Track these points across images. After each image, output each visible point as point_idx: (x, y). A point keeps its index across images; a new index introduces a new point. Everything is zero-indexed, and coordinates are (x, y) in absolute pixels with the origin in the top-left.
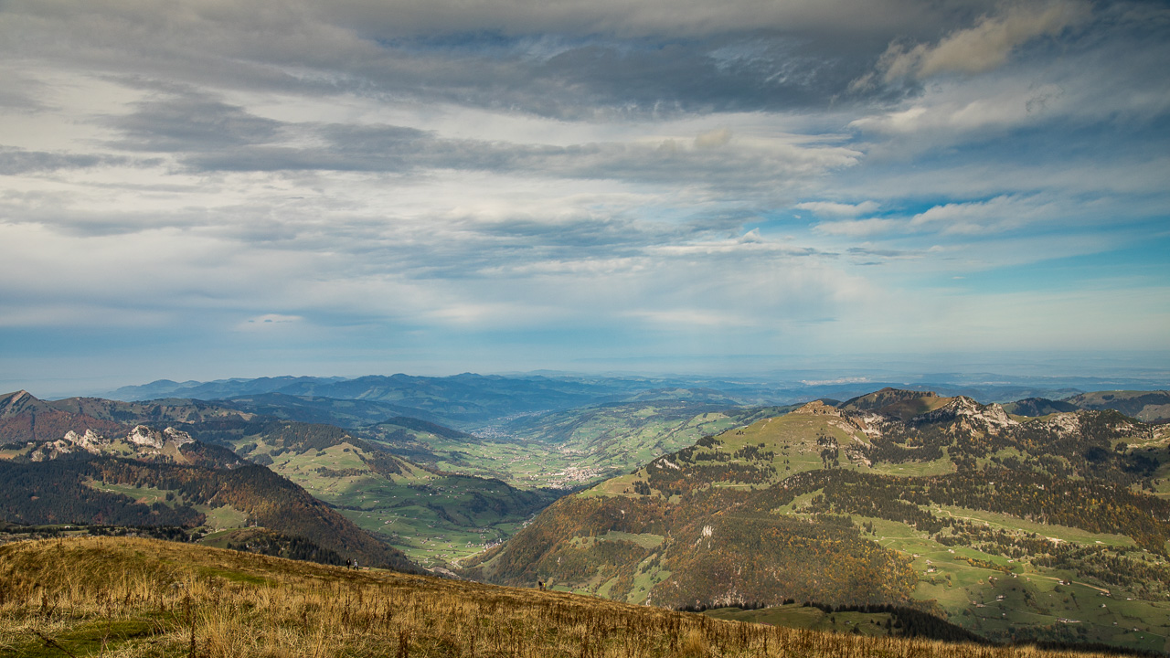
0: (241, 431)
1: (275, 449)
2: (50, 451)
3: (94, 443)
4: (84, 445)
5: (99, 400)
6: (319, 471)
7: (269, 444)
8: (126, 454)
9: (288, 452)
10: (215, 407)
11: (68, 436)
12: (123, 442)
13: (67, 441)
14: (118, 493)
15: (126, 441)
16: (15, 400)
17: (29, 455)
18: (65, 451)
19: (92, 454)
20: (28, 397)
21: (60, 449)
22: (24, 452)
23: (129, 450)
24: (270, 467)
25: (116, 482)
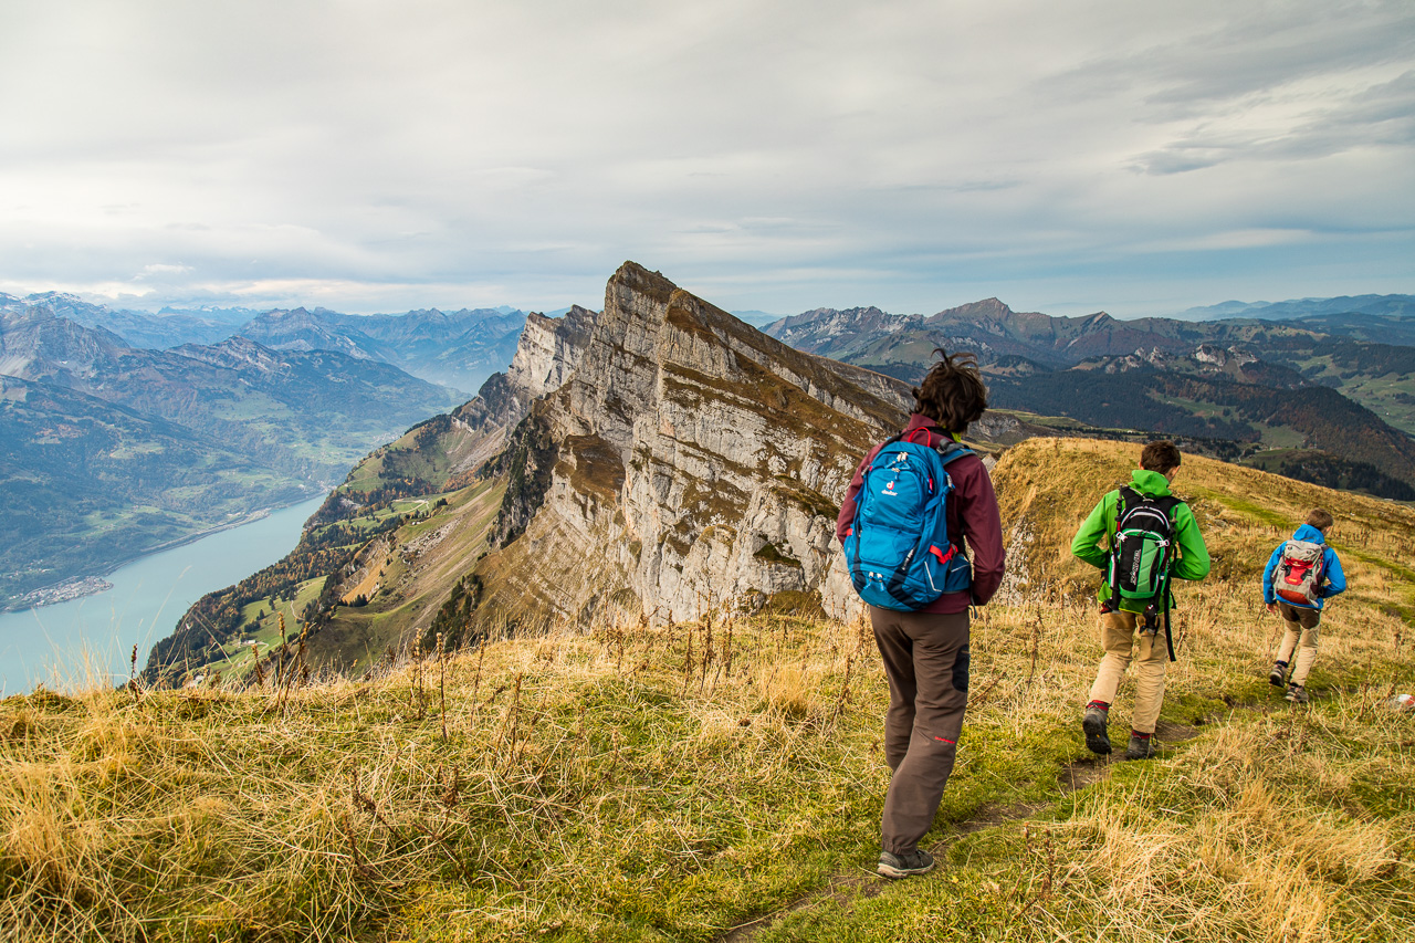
0: (1310, 352)
1: (1347, 371)
2: (1121, 365)
3: (1160, 359)
4: (1150, 361)
5: (1168, 320)
6: (1398, 396)
7: (1340, 366)
8: (1188, 370)
9: (1362, 375)
10: (1283, 327)
11: (1138, 353)
12: (1186, 359)
13: (1137, 357)
14: (1178, 405)
15: (1189, 358)
16: (1096, 319)
17: (1103, 368)
18: (1133, 365)
19: (1157, 369)
20: (1107, 317)
21: (1130, 364)
22: (1099, 365)
23: (1191, 367)
24: (1339, 390)
25: (1177, 395)
